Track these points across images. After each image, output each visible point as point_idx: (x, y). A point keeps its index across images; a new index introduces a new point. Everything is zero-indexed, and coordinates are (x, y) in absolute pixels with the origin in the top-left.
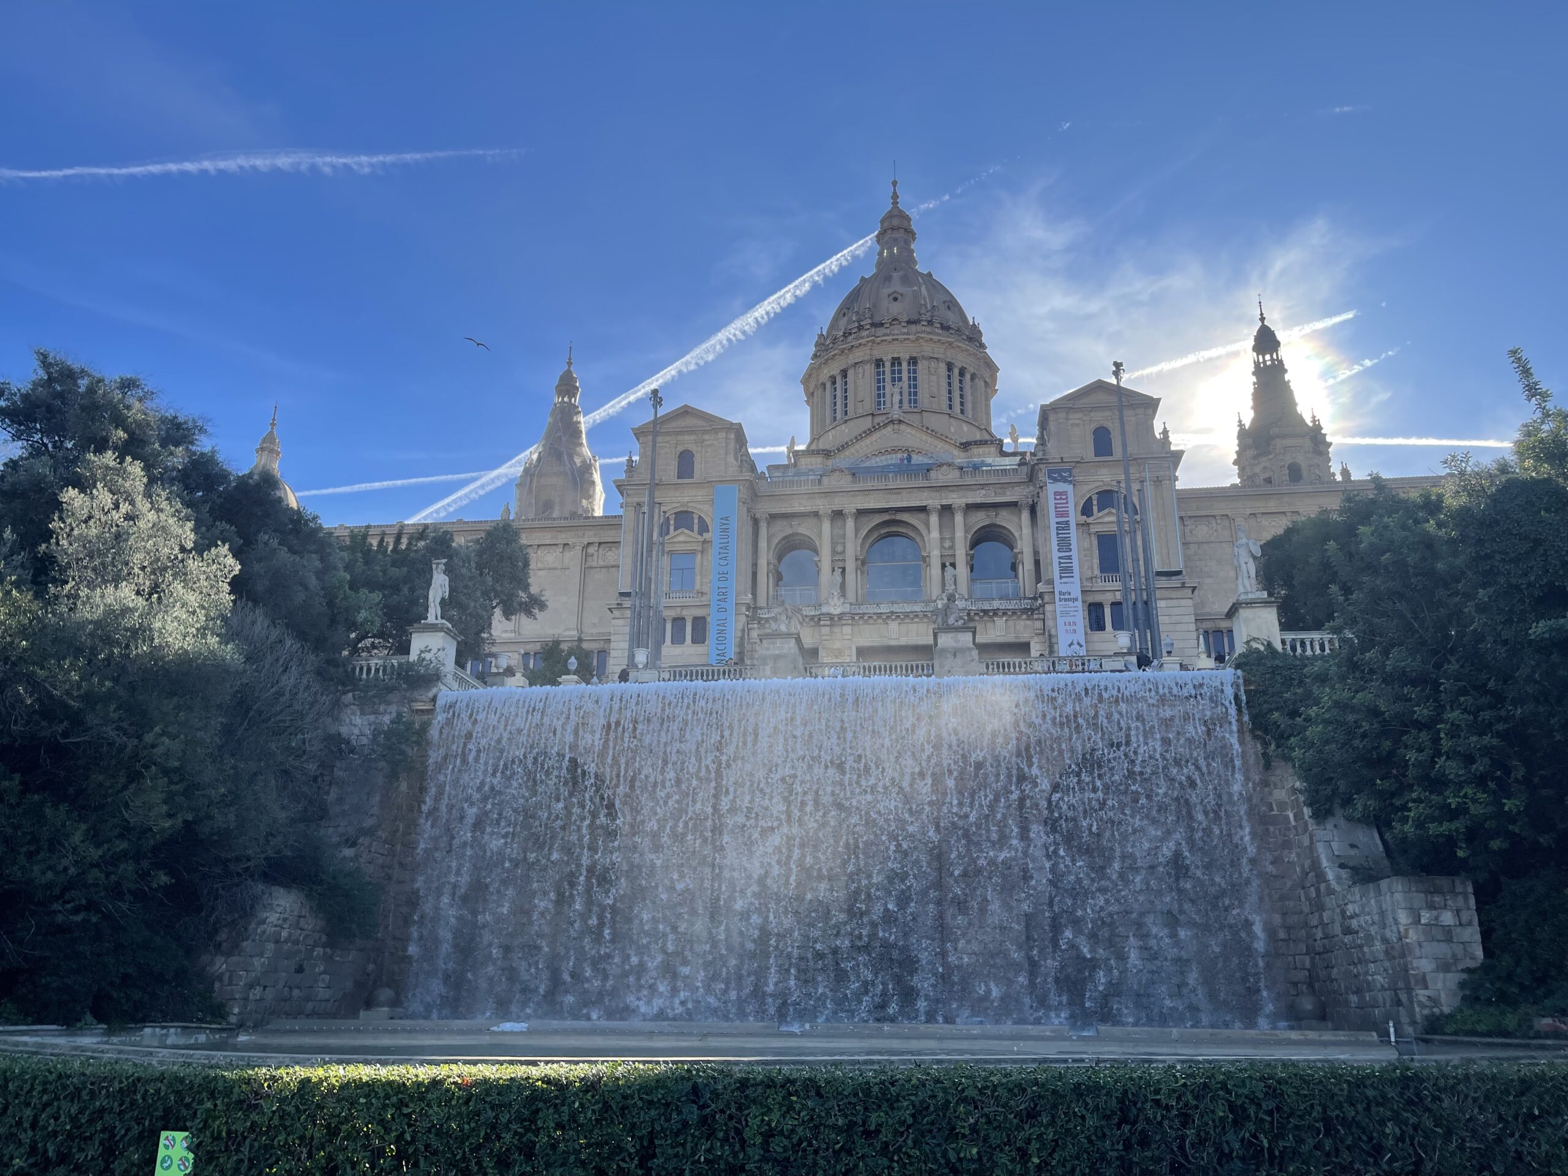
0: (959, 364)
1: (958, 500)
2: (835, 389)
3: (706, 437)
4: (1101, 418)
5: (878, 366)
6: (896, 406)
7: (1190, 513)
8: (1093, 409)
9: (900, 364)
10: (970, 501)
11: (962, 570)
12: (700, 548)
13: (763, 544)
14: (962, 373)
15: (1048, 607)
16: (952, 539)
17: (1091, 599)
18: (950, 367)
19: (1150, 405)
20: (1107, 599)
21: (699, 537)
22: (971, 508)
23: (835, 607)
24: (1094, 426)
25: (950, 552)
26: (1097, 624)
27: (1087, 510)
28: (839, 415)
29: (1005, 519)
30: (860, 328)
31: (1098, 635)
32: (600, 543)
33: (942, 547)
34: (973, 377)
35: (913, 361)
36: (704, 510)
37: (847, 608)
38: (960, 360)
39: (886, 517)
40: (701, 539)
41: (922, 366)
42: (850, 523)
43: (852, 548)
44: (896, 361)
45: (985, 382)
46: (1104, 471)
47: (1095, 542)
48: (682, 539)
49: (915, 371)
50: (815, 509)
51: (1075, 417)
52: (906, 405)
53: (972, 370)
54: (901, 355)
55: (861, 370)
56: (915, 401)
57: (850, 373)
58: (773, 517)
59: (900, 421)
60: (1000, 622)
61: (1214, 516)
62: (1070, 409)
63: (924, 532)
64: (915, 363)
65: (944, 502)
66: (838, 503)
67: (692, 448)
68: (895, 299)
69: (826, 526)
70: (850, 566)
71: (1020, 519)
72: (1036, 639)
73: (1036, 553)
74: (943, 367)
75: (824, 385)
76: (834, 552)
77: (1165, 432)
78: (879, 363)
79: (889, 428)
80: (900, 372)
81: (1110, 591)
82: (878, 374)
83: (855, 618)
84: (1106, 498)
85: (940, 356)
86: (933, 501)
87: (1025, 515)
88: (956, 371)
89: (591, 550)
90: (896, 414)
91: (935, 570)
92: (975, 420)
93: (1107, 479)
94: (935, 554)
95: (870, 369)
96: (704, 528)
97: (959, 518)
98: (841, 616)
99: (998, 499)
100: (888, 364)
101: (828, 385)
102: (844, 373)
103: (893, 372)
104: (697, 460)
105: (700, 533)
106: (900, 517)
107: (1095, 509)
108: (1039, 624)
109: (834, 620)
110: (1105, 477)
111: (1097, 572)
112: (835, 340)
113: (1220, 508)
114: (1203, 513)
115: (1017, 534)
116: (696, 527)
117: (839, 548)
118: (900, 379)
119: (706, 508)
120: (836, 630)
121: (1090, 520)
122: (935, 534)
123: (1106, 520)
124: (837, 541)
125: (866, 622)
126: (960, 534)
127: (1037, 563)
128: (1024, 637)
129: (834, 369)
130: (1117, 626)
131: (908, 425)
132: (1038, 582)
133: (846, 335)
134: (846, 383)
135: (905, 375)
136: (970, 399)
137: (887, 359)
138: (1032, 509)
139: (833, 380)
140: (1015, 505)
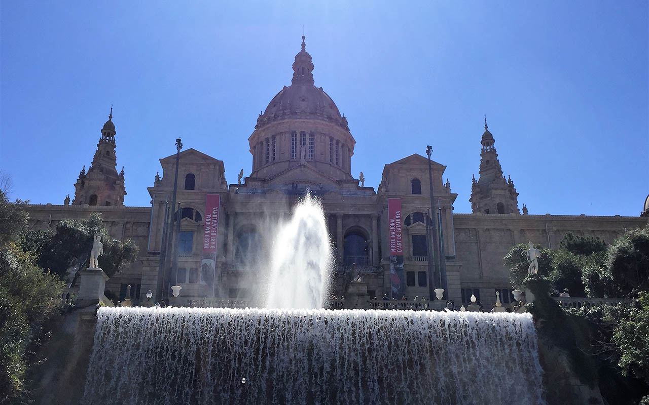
0: (336, 138)
2: (268, 145)
3: (202, 167)
4: (416, 174)
5: (293, 135)
6: (303, 158)
7: (459, 227)
8: (412, 169)
9: (305, 135)
10: (346, 213)
11: (341, 250)
12: (196, 229)
14: (338, 143)
15: (386, 273)
17: (408, 269)
18: (331, 139)
19: (442, 168)
20: (417, 270)
21: (196, 223)
22: (345, 216)
24: (412, 178)
26: (411, 282)
27: (407, 222)
28: (270, 161)
29: (363, 225)
30: (284, 114)
31: (411, 289)
32: (134, 223)
34: (343, 146)
35: (312, 134)
36: (199, 208)
40: (198, 224)
41: (317, 137)
44: (303, 133)
45: (349, 149)
46: (417, 202)
47: (411, 239)
48: (185, 222)
49: (313, 140)
51: (403, 172)
52: (307, 157)
53: (342, 141)
54: (306, 131)
55: (283, 137)
56: (312, 156)
57: (278, 138)
58: (237, 214)
59: (305, 166)
61: (468, 229)
62: (400, 168)
64: (313, 136)
65: (332, 212)
67: (193, 172)
68: (303, 100)
71: (371, 224)
72: (379, 289)
73: (379, 243)
74: (328, 138)
75: (262, 143)
77: (448, 184)
78: (294, 133)
79: (299, 169)
80: (305, 139)
81: (419, 265)
82: (293, 139)
84: (417, 216)
85: (327, 133)
87: (374, 222)
88: (335, 142)
89: (128, 226)
90: (303, 162)
92: (343, 168)
93: (419, 206)
95: (288, 136)
96: (199, 217)
97: (339, 222)
99: (360, 213)
100: (298, 135)
101: (265, 143)
102: (274, 137)
103: (301, 139)
104: (197, 180)
105: (197, 221)
107: (412, 221)
108: (381, 281)
110: (417, 205)
111: (412, 255)
112: (269, 119)
114: (463, 227)
115: (369, 232)
116: (194, 217)
118: (305, 143)
119: (201, 206)
121: (409, 227)
123: (417, 228)
126: (340, 230)
127: (380, 248)
129: (268, 134)
130: (421, 284)
131: (308, 168)
132: (380, 258)
133: (276, 117)
134: (275, 143)
135: (307, 141)
136: (341, 157)
137: (298, 132)
138: (378, 219)
139: (267, 140)
140: (369, 217)
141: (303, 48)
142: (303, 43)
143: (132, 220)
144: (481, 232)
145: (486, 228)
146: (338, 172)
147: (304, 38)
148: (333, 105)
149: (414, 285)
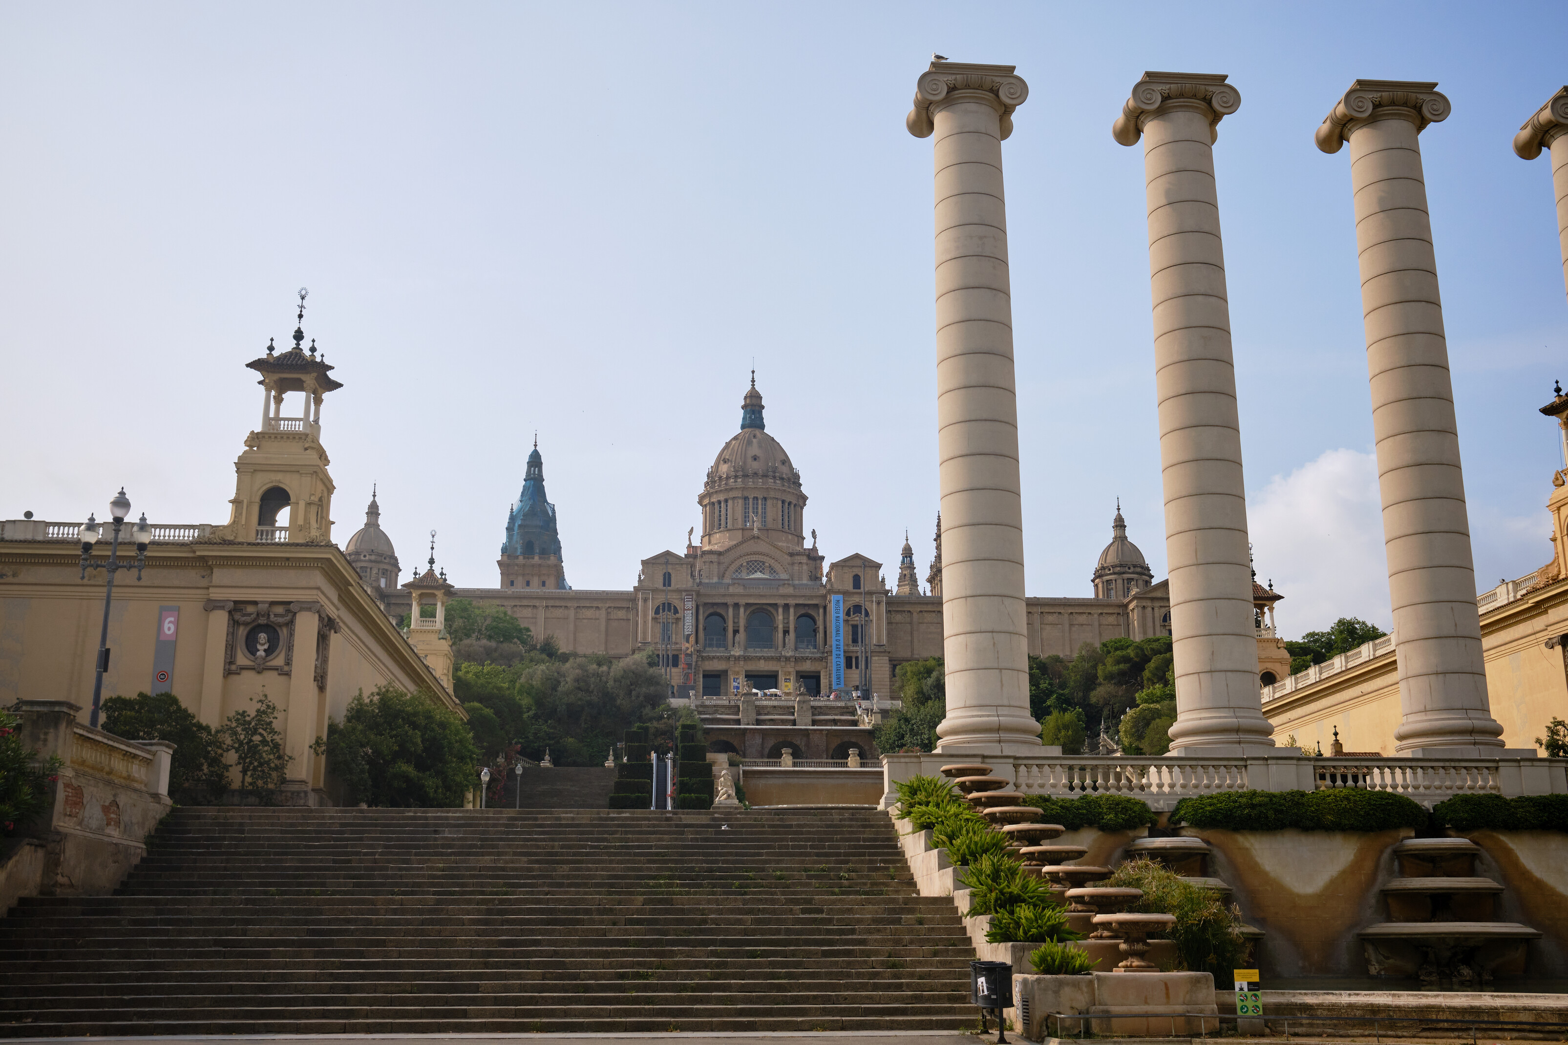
0: (788, 500)
1: (792, 602)
2: (720, 507)
3: (677, 566)
4: (856, 571)
5: (745, 500)
7: (894, 609)
8: (853, 566)
10: (797, 602)
11: (792, 636)
12: (675, 621)
13: (701, 618)
14: (790, 504)
15: (829, 658)
16: (788, 618)
17: (847, 655)
18: (783, 502)
19: (879, 566)
20: (854, 655)
22: (797, 605)
23: (737, 652)
24: (854, 573)
25: (787, 625)
26: (849, 665)
27: (848, 614)
29: (812, 612)
30: (736, 477)
31: (849, 671)
33: (784, 623)
34: (795, 505)
35: (765, 499)
37: (742, 653)
38: (788, 499)
39: (758, 606)
40: (675, 617)
41: (769, 502)
42: (742, 610)
43: (742, 623)
44: (755, 498)
45: (801, 507)
46: (856, 596)
47: (850, 628)
48: (667, 616)
49: (765, 505)
50: (726, 601)
51: (846, 570)
52: (760, 524)
53: (794, 502)
54: (758, 496)
55: (736, 501)
56: (765, 522)
57: (730, 503)
58: (705, 604)
59: (758, 538)
60: (808, 662)
61: (904, 611)
62: (843, 566)
63: (775, 615)
64: (765, 501)
65: (786, 602)
66: (736, 600)
67: (670, 571)
68: (755, 459)
69: (731, 610)
70: (742, 629)
72: (823, 670)
73: (825, 628)
74: (780, 503)
76: (734, 622)
77: (883, 579)
78: (746, 498)
79: (752, 541)
81: (855, 651)
82: (745, 504)
83: (746, 659)
84: (857, 608)
85: (779, 497)
86: (781, 602)
87: (821, 611)
88: (787, 504)
90: (756, 531)
91: (781, 635)
93: (857, 600)
94: (781, 626)
95: (740, 501)
97: (792, 610)
98: (739, 657)
99: (810, 602)
100: (751, 500)
101: (717, 506)
102: (726, 501)
103: (753, 504)
104: (673, 576)
105: (675, 614)
106: (764, 607)
107: (852, 613)
108: (825, 664)
109: (737, 659)
110: (856, 599)
111: (850, 642)
113: (907, 608)
114: (900, 609)
115: (817, 618)
116: (672, 611)
117: (736, 620)
118: (757, 509)
119: (676, 601)
120: (737, 662)
121: (849, 618)
122: (781, 617)
123: (856, 619)
124: (736, 616)
125: (750, 660)
126: (792, 618)
127: (825, 632)
128: (819, 669)
129: (722, 497)
130: (857, 667)
131: (762, 540)
132: (825, 644)
133: (728, 478)
134: (727, 506)
135: (760, 507)
136: (793, 519)
137: (751, 497)
138: (825, 608)
139: (719, 502)
140: (816, 606)
141: (753, 385)
142: (753, 378)
143: (613, 605)
144: (915, 614)
145: (919, 610)
146: (790, 537)
147: (753, 372)
148: (786, 461)
149: (851, 668)
